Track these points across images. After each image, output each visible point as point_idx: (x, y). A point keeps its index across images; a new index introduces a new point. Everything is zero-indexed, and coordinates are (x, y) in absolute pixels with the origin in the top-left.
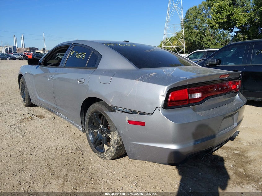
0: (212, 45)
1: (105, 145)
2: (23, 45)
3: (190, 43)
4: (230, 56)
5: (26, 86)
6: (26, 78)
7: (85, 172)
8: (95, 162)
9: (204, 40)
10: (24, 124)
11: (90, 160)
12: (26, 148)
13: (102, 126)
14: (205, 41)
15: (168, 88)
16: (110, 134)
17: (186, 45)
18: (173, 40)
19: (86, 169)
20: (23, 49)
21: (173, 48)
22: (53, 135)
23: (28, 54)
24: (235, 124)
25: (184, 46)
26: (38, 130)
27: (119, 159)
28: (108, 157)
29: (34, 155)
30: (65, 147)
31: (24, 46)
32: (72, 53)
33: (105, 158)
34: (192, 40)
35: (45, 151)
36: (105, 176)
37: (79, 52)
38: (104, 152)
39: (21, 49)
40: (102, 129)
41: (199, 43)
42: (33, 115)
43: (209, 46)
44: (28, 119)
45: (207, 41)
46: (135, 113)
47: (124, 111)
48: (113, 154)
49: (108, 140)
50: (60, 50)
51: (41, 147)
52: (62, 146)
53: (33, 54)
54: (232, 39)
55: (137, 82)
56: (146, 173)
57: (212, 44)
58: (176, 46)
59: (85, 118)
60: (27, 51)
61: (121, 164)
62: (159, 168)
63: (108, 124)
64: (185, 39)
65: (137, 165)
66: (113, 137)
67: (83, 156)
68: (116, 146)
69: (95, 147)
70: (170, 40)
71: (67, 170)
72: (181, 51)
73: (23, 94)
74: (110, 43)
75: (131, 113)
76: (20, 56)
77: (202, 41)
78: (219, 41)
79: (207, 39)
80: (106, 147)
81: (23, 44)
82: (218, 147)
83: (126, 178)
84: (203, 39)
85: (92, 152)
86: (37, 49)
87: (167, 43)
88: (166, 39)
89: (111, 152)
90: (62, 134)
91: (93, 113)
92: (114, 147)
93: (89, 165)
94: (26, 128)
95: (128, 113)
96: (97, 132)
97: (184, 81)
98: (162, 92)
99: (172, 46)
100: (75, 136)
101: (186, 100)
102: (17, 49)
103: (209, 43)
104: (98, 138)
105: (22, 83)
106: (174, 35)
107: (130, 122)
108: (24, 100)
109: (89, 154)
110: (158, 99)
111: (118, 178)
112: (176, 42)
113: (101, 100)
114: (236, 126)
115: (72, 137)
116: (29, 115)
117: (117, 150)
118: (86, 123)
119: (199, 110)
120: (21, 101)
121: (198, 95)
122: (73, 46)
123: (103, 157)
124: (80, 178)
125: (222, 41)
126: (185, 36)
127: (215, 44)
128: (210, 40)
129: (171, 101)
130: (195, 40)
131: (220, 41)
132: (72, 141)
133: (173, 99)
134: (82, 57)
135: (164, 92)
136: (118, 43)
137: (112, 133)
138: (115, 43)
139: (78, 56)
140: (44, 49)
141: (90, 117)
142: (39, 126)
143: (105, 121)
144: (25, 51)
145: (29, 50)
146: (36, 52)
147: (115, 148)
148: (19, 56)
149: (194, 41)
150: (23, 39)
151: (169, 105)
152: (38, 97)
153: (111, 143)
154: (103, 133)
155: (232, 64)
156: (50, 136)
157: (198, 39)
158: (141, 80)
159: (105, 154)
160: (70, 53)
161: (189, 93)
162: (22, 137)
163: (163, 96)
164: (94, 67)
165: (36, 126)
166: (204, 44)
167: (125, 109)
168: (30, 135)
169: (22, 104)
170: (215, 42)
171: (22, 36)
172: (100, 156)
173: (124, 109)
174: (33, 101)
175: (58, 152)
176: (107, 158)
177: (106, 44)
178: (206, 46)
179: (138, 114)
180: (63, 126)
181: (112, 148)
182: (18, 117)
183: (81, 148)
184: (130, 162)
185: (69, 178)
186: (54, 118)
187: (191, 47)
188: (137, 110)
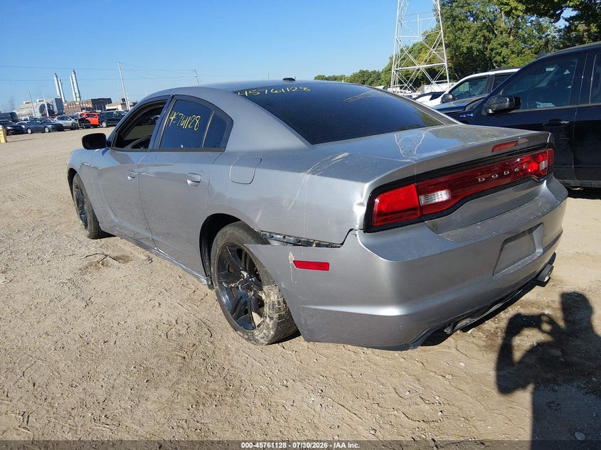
0: (514, 55)
1: (254, 315)
2: (78, 95)
3: (460, 54)
4: (543, 84)
5: (87, 195)
6: (85, 177)
7: (216, 373)
8: (237, 351)
9: (494, 44)
10: (88, 277)
11: (227, 347)
12: (95, 330)
13: (245, 274)
14: (495, 46)
15: (371, 186)
16: (262, 290)
17: (451, 59)
18: (417, 51)
19: (218, 366)
20: (77, 103)
21: (418, 70)
22: (150, 296)
23: (88, 115)
24: (537, 251)
25: (446, 64)
26: (119, 289)
27: (288, 342)
28: (262, 338)
29: (112, 343)
30: (174, 322)
31: (80, 97)
32: (172, 118)
33: (256, 342)
34: (465, 48)
35: (134, 333)
36: (258, 378)
37: (187, 115)
38: (254, 328)
39: (73, 103)
40: (246, 281)
41: (482, 53)
42: (106, 256)
43: (505, 59)
44: (95, 265)
45: (499, 46)
46: (308, 243)
47: (285, 241)
48: (272, 333)
49: (260, 304)
50: (147, 110)
51: (125, 325)
52: (168, 321)
53: (101, 113)
54: (560, 38)
55: (306, 177)
56: (345, 368)
57: (513, 52)
58: (425, 66)
59: (210, 259)
60: (88, 109)
61: (290, 352)
62: (372, 356)
63: (257, 270)
64: (447, 46)
65: (325, 351)
66: (268, 296)
67: (212, 339)
68: (276, 316)
69: (236, 319)
70: (410, 53)
71: (180, 370)
72: (437, 77)
73: (82, 212)
74: (250, 90)
75: (300, 244)
76: (73, 120)
77: (489, 47)
78: (530, 45)
79: (500, 41)
80: (257, 319)
81: (77, 92)
82: (499, 305)
83: (302, 380)
84: (489, 43)
85: (231, 329)
86: (109, 101)
87: (404, 59)
88: (402, 51)
89: (268, 328)
90: (168, 294)
91: (224, 247)
92: (271, 318)
93: (225, 358)
94: (92, 287)
95: (295, 245)
96: (237, 288)
97: (406, 168)
98: (360, 196)
99: (417, 67)
100: (196, 297)
101: (415, 209)
102: (65, 105)
103: (505, 51)
104: (240, 299)
105: (77, 188)
106: (419, 39)
107: (299, 264)
108: (86, 226)
109: (225, 335)
110: (351, 211)
111: (285, 382)
112: (425, 56)
113: (236, 220)
114: (539, 255)
115: (190, 299)
116: (99, 257)
117: (279, 324)
118: (214, 269)
119: (448, 227)
120: (79, 226)
121: (442, 196)
122: (174, 101)
123: (251, 339)
124: (206, 387)
125: (536, 43)
126: (446, 38)
127: (520, 53)
128: (507, 44)
129: (380, 213)
130: (471, 47)
131: (533, 43)
132: (190, 308)
133: (384, 208)
134: (193, 125)
135: (362, 196)
136: (269, 88)
137: (265, 288)
138: (262, 88)
139: (185, 124)
140: (123, 100)
141: (220, 256)
142: (121, 279)
143: (250, 263)
144: (83, 109)
145: (91, 106)
146: (107, 108)
147: (275, 319)
148: (69, 122)
149: (470, 49)
150: (74, 81)
151: (377, 222)
152: (113, 217)
153: (266, 310)
154: (249, 288)
155: (550, 106)
156: (143, 301)
157: (479, 43)
158: (314, 172)
159: (256, 332)
160: (168, 118)
161: (420, 193)
162: (86, 306)
163: (361, 204)
164: (219, 147)
165: (112, 280)
166: (493, 55)
167: (286, 237)
168: (101, 300)
169: (83, 234)
170: (520, 48)
171: (73, 75)
172: (247, 337)
173: (284, 237)
174: (104, 227)
175: (160, 333)
176: (262, 341)
177: (242, 92)
178: (499, 58)
179: (314, 245)
180: (171, 276)
181: (268, 320)
182: (76, 263)
183: (208, 323)
184: (310, 347)
185: (183, 387)
186: (150, 259)
187: (464, 64)
188: (311, 237)
